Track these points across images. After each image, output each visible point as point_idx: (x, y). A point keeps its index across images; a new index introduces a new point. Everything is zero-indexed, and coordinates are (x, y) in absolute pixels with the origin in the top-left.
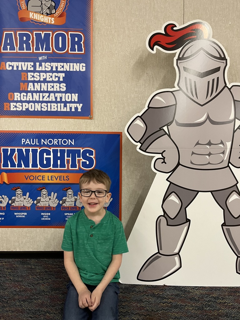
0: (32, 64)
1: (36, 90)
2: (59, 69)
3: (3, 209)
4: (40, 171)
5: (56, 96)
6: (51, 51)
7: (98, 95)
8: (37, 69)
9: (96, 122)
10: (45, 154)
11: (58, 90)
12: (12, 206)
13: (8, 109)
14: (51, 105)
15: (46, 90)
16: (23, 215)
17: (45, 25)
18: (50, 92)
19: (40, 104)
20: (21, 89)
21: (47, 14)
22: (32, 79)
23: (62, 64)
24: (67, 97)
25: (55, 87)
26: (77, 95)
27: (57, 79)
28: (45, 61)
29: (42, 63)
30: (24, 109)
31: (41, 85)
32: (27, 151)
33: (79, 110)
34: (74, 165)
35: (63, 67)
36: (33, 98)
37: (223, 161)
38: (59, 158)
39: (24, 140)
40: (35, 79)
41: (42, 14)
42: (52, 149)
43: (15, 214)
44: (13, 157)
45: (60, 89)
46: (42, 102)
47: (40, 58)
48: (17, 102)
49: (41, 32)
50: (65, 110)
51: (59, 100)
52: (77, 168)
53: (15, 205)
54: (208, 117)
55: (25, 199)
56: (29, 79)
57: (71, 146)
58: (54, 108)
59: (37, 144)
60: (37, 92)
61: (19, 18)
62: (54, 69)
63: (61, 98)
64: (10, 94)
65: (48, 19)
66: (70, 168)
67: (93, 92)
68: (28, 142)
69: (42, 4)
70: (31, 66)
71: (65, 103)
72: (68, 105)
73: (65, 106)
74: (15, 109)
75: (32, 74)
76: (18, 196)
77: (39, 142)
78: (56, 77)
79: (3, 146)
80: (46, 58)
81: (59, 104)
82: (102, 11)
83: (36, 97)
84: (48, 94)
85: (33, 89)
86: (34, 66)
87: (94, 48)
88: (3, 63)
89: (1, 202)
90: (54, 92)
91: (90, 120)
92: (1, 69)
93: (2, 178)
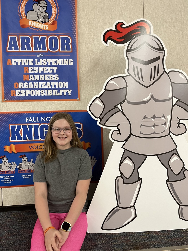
0: (32, 60)
1: (35, 80)
2: (53, 64)
3: (12, 173)
4: (41, 142)
5: (51, 84)
6: (46, 51)
7: (83, 83)
8: (36, 64)
9: (82, 103)
10: (44, 129)
11: (53, 79)
12: (20, 170)
13: (15, 95)
14: (48, 91)
15: (43, 80)
16: (29, 176)
17: (41, 30)
18: (46, 82)
19: (39, 91)
20: (24, 80)
21: (43, 22)
22: (33, 72)
23: (55, 60)
24: (60, 85)
25: (50, 77)
27: (51, 71)
28: (43, 58)
29: (40, 60)
30: (27, 95)
31: (39, 76)
32: (31, 127)
33: (70, 94)
35: (56, 62)
36: (33, 86)
37: (165, 130)
39: (27, 119)
40: (35, 72)
41: (39, 22)
43: (22, 176)
44: (19, 132)
45: (54, 79)
46: (41, 89)
47: (38, 56)
48: (21, 89)
49: (39, 36)
50: (59, 95)
51: (53, 87)
53: (22, 169)
54: (152, 96)
55: (29, 164)
56: (30, 72)
58: (50, 94)
59: (38, 121)
60: (36, 81)
61: (21, 25)
62: (49, 64)
63: (55, 86)
64: (15, 84)
65: (44, 26)
68: (31, 120)
69: (38, 14)
70: (32, 62)
71: (59, 89)
72: (61, 91)
73: (59, 92)
74: (20, 95)
75: (33, 68)
76: (24, 162)
78: (51, 70)
79: (11, 124)
80: (43, 55)
81: (54, 91)
82: (84, 20)
83: (36, 85)
85: (33, 80)
86: (34, 62)
87: (79, 47)
88: (9, 60)
89: (11, 167)
90: (50, 81)
91: (77, 101)
92: (8, 64)
93: (11, 149)
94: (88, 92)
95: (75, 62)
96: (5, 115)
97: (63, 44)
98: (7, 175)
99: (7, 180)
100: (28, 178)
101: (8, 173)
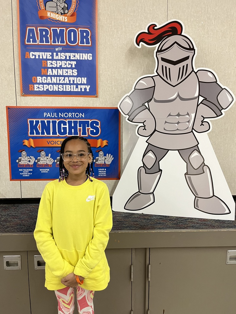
0: (51, 54)
1: (54, 74)
2: (71, 58)
3: (31, 167)
4: (58, 137)
5: (70, 79)
6: (65, 44)
7: (102, 79)
8: (55, 58)
9: (101, 100)
10: (62, 124)
11: (71, 74)
12: (38, 164)
13: (33, 90)
14: (66, 87)
15: (61, 74)
16: (47, 171)
17: (60, 22)
18: (65, 76)
19: (57, 86)
20: (42, 74)
21: (62, 14)
22: (51, 66)
23: (74, 54)
24: (78, 80)
25: (69, 72)
26: (86, 78)
27: (70, 66)
28: (61, 52)
29: (58, 53)
30: (45, 90)
31: (58, 71)
32: (49, 122)
33: (88, 90)
34: (84, 133)
35: (75, 56)
36: (52, 81)
38: (73, 128)
39: (45, 114)
40: (53, 66)
41: (58, 13)
42: (67, 120)
43: (41, 170)
44: (38, 127)
46: (59, 84)
47: (57, 49)
48: (39, 84)
49: (57, 28)
50: (77, 90)
51: (72, 82)
52: (87, 135)
53: (40, 164)
55: (47, 158)
56: (49, 66)
57: (82, 118)
58: (68, 89)
59: (56, 117)
60: (54, 76)
61: (39, 16)
62: (68, 58)
63: (74, 81)
64: (33, 78)
65: (62, 18)
66: (82, 135)
67: (98, 77)
68: (49, 115)
69: (57, 5)
70: (50, 56)
71: (77, 85)
72: (79, 86)
73: (77, 87)
74: (38, 90)
75: (51, 62)
76: (42, 157)
77: (58, 115)
78: (69, 64)
79: (29, 119)
80: (61, 49)
81: (72, 86)
82: (104, 11)
83: (54, 80)
84: (63, 78)
85: (51, 74)
86: (52, 56)
87: (99, 41)
88: (27, 53)
89: (29, 161)
90: (68, 76)
91: (95, 98)
92: (26, 57)
93: (29, 143)
94: (107, 89)
95: (94, 56)
96: (23, 110)
97: (83, 38)
98: (26, 168)
99: (26, 173)
100: (45, 172)
101: (27, 167)
